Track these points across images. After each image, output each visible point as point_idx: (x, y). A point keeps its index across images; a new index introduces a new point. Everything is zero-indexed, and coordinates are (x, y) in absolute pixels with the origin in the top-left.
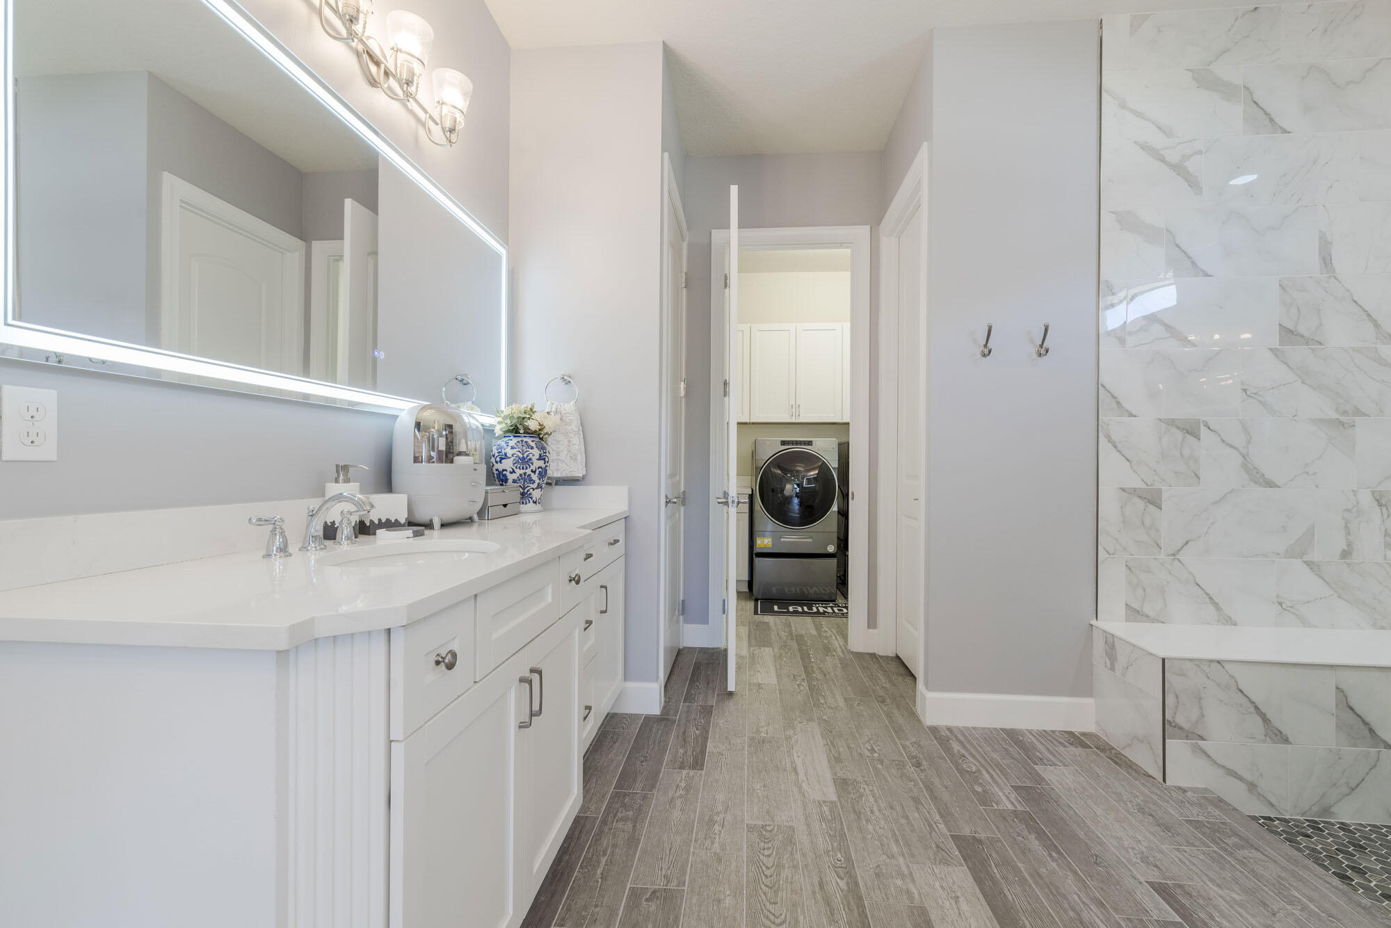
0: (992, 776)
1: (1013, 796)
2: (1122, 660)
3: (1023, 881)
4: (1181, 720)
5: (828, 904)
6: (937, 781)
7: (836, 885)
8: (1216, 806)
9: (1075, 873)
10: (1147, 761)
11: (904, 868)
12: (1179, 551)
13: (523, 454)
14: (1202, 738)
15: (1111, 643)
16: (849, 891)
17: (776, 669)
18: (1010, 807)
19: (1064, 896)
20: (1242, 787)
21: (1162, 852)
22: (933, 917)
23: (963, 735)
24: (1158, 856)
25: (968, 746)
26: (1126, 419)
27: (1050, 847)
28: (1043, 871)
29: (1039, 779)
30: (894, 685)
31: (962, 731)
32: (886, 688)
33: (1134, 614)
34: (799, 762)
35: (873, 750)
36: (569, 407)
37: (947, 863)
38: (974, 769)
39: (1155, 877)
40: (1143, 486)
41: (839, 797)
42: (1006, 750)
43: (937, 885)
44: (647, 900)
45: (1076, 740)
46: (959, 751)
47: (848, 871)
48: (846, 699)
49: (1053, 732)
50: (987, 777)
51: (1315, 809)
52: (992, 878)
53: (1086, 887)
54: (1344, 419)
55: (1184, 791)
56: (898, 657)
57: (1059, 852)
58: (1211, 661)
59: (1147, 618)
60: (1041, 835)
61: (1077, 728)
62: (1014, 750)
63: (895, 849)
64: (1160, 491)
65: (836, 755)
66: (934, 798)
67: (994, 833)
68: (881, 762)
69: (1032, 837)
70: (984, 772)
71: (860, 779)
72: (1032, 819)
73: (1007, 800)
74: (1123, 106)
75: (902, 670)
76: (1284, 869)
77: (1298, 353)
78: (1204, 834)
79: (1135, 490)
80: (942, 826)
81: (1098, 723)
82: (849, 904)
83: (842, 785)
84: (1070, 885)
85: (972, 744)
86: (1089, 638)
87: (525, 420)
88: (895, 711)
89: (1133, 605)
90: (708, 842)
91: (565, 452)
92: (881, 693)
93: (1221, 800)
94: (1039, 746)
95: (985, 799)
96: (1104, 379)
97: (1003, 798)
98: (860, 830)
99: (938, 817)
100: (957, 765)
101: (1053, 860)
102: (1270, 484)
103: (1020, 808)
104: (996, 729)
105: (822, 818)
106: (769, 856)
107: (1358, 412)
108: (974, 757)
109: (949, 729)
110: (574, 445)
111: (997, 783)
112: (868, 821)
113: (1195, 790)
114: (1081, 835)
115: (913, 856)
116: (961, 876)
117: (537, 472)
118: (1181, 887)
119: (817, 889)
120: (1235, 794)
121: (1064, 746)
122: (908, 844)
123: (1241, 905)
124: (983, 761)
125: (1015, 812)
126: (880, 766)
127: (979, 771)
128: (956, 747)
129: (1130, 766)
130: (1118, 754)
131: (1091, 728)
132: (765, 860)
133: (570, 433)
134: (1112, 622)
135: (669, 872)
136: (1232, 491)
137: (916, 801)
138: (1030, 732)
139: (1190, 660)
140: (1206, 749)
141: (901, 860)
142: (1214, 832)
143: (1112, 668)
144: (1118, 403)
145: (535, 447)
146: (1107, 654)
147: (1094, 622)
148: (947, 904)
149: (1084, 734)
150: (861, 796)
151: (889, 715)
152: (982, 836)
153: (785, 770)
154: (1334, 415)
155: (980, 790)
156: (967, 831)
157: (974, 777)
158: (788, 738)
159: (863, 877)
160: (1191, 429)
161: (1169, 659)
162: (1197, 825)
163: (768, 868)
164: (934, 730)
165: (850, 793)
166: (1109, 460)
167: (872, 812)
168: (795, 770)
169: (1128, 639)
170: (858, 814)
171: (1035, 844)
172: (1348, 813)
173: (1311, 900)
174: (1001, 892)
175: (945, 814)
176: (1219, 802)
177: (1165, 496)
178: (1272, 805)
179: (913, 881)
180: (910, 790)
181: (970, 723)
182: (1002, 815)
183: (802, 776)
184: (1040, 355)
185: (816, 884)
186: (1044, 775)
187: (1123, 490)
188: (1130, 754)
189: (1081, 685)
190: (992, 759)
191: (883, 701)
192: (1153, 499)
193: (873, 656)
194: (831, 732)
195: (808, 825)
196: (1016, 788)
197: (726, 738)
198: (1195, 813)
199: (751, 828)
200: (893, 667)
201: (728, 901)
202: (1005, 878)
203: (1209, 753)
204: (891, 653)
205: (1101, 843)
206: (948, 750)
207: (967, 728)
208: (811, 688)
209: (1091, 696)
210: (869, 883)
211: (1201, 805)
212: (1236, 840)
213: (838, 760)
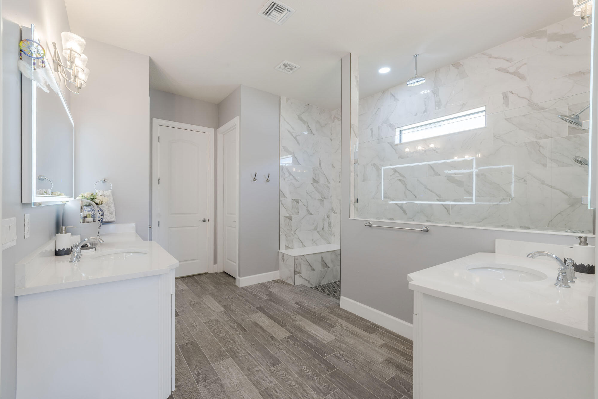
0: (260, 294)
1: (266, 296)
2: (285, 259)
3: (272, 311)
4: (297, 270)
5: (234, 329)
6: (248, 299)
7: (234, 325)
8: (304, 287)
9: (282, 306)
10: (290, 282)
11: (248, 317)
12: (295, 231)
13: (93, 214)
14: (301, 273)
15: (283, 255)
16: (237, 325)
17: (185, 284)
18: (266, 299)
19: (281, 310)
20: (307, 282)
21: (295, 297)
22: (257, 322)
23: (250, 287)
24: (295, 298)
25: (252, 289)
26: (285, 199)
27: (276, 303)
28: (276, 308)
29: (270, 292)
30: (226, 280)
31: (250, 286)
32: (225, 281)
33: (287, 247)
34: (209, 305)
35: (229, 297)
36: (108, 192)
37: (257, 313)
38: (256, 294)
39: (295, 302)
40: (288, 215)
41: (225, 309)
42: (262, 288)
43: (256, 317)
44: (186, 346)
45: (276, 281)
46: (251, 291)
47: (235, 322)
48: (214, 287)
49: (271, 281)
50: (259, 295)
51: (318, 283)
52: (266, 312)
53: (284, 307)
54: (322, 199)
55: (298, 286)
56: (224, 272)
57: (277, 303)
58: (302, 255)
59: (290, 248)
60: (274, 302)
61: (275, 279)
62: (264, 287)
63: (244, 314)
64: (292, 216)
65: (219, 301)
66: (249, 302)
67: (264, 304)
68: (233, 299)
69: (272, 303)
70: (258, 294)
71: (228, 304)
72: (271, 299)
73: (265, 298)
74: (285, 120)
75: (227, 275)
76: (314, 294)
77: (315, 184)
78: (302, 292)
79: (287, 216)
80: (253, 307)
81: (280, 276)
82: (239, 327)
83: (224, 306)
84: (281, 308)
85: (253, 289)
86: (278, 255)
87: (94, 199)
88: (230, 286)
89: (287, 245)
90: (195, 330)
91: (107, 211)
92: (224, 283)
93: (304, 285)
94: (268, 285)
95: (260, 299)
96: (281, 189)
97: (264, 298)
98: (234, 314)
99: (251, 306)
100: (252, 294)
101: (277, 305)
102: (311, 214)
103: (268, 298)
104: (257, 284)
105: (223, 315)
106: (214, 326)
107: (325, 198)
108: (255, 291)
109: (246, 287)
110: (111, 208)
111: (262, 295)
112: (235, 311)
113: (299, 285)
114: (281, 299)
115: (249, 314)
116: (260, 314)
117: (101, 220)
118: (299, 302)
119: (230, 327)
120: (306, 284)
121: (274, 283)
122: (246, 312)
123: (308, 301)
124: (257, 292)
125: (267, 299)
126: (232, 300)
127: (257, 294)
128: (250, 290)
129: (288, 284)
130: (285, 282)
131: (279, 278)
132: (213, 327)
133: (110, 203)
134: (283, 250)
135: (188, 339)
136: (305, 216)
137: (245, 304)
138: (266, 282)
139: (299, 256)
140: (301, 275)
141: (247, 316)
142: (303, 291)
143: (283, 262)
144: (284, 195)
145: (100, 210)
146: (282, 258)
147: (279, 251)
148: (259, 319)
149: (277, 280)
150: (231, 307)
151: (229, 288)
152: (262, 306)
153: (206, 308)
154: (321, 199)
155: (258, 297)
156: (259, 306)
157: (256, 295)
158: (202, 301)
159: (240, 322)
160: (297, 201)
161: (296, 256)
162: (301, 291)
163: (215, 328)
164: (242, 288)
165: (227, 308)
166: (282, 209)
167: (235, 309)
168: (209, 307)
169: (286, 253)
170: (232, 311)
171: (273, 304)
172: (323, 283)
173: (318, 297)
174: (269, 314)
175: (253, 305)
176: (304, 286)
177: (293, 217)
178: (312, 284)
179: (251, 318)
180: (242, 302)
181: (251, 284)
182: (265, 301)
183: (212, 308)
184: (267, 181)
185: (229, 326)
186: (272, 291)
187: (285, 217)
188: (287, 282)
189: (276, 268)
190: (259, 290)
191: (226, 285)
192: (290, 218)
193: (216, 273)
194: (214, 296)
195: (221, 317)
196: (266, 295)
197: (181, 306)
198: (300, 289)
199: (205, 323)
200: (224, 275)
201: (209, 337)
202: (269, 311)
203: (302, 276)
204: (222, 271)
205: (285, 299)
206: (248, 292)
207: (251, 286)
208: (201, 287)
209: (278, 270)
210: (241, 322)
211: (301, 287)
212: (307, 291)
213: (220, 301)
